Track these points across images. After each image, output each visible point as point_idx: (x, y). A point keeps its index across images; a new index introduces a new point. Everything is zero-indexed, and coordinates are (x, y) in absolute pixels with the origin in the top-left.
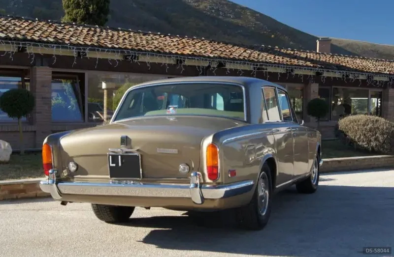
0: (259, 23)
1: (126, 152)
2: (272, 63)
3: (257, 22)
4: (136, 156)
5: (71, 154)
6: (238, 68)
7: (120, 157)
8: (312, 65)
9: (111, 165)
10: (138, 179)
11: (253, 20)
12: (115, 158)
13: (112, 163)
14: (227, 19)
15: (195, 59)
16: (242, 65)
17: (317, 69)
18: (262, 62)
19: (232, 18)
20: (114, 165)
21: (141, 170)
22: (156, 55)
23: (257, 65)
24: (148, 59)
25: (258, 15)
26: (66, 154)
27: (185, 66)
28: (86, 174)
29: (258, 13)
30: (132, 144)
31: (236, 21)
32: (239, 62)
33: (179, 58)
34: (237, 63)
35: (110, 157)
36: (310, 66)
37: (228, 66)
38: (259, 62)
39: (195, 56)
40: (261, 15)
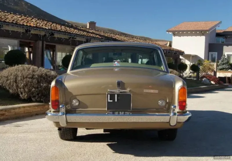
0: (29, 9)
1: (121, 92)
2: (80, 35)
3: (28, 9)
4: (129, 94)
5: (74, 93)
6: (62, 37)
7: (116, 95)
8: (100, 37)
9: (109, 101)
10: (129, 110)
11: (26, 7)
12: (112, 97)
13: (110, 100)
14: (9, 6)
15: (38, 30)
16: (64, 35)
17: (103, 40)
18: (75, 34)
19: (13, 6)
20: (112, 101)
21: (131, 104)
22: (15, 26)
23: (72, 36)
24: (10, 28)
25: (29, 5)
26: (70, 93)
27: (32, 34)
28: (87, 107)
29: (29, 3)
30: (126, 86)
31: (15, 7)
32: (62, 33)
33: (29, 29)
34: (61, 34)
35: (109, 95)
36: (99, 38)
37: (56, 36)
38: (73, 34)
39: (38, 28)
40: (31, 5)
